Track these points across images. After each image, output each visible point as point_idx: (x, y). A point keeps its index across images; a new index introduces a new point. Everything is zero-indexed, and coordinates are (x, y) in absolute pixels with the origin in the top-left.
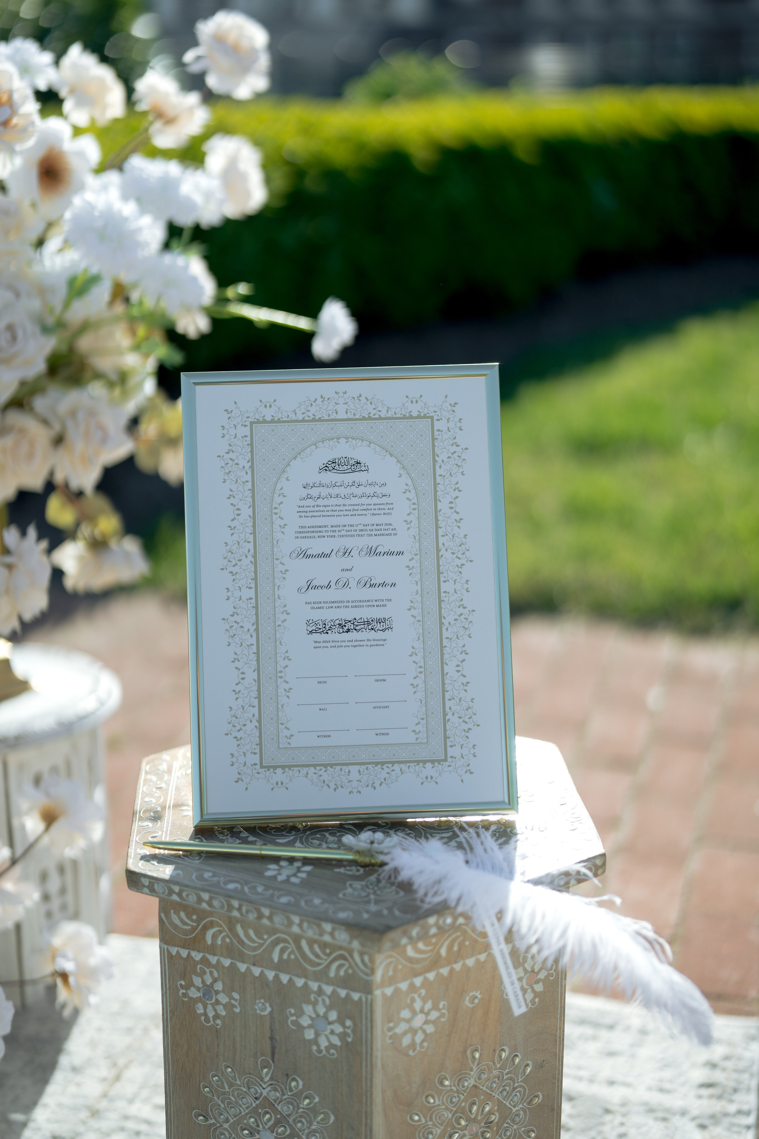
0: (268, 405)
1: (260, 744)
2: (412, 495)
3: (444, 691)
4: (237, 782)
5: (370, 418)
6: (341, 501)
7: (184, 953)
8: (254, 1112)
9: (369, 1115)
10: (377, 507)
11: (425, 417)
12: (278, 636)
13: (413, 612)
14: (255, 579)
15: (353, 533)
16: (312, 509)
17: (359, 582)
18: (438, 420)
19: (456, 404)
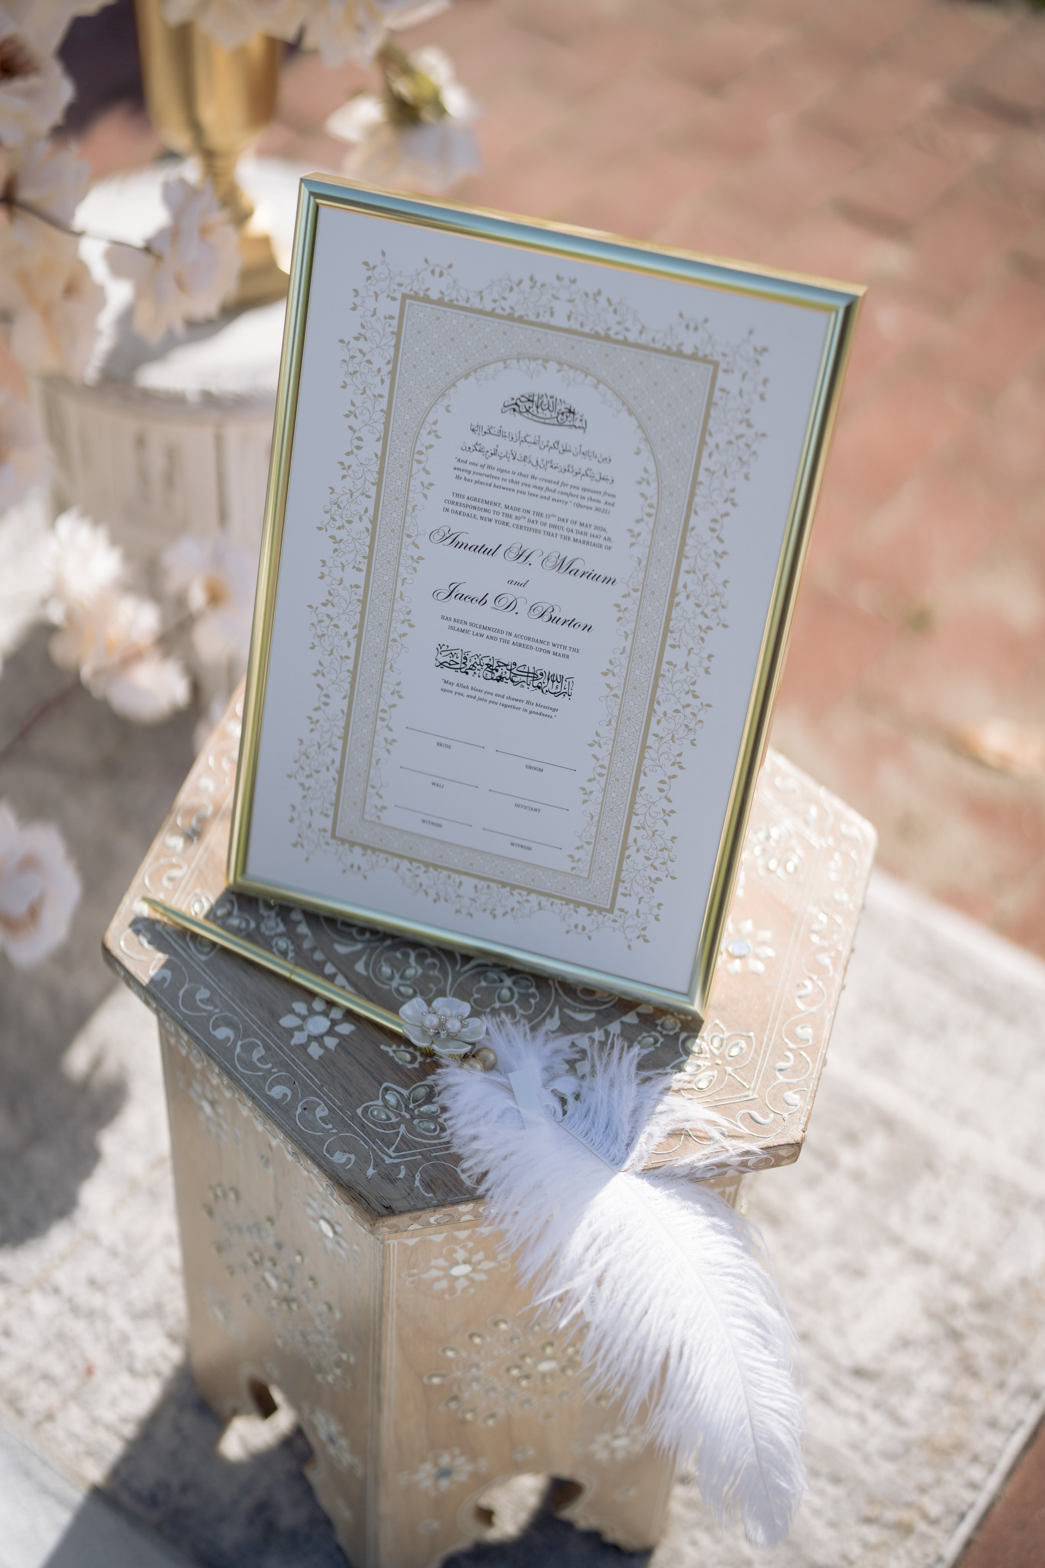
0: (437, 270)
1: (336, 805)
2: (651, 491)
3: (631, 813)
4: (294, 845)
5: (607, 338)
6: (528, 469)
10: (587, 495)
11: (705, 360)
12: (389, 655)
13: (610, 679)
14: (369, 558)
15: (538, 527)
16: (478, 469)
17: (532, 608)
18: (726, 371)
19: (765, 349)
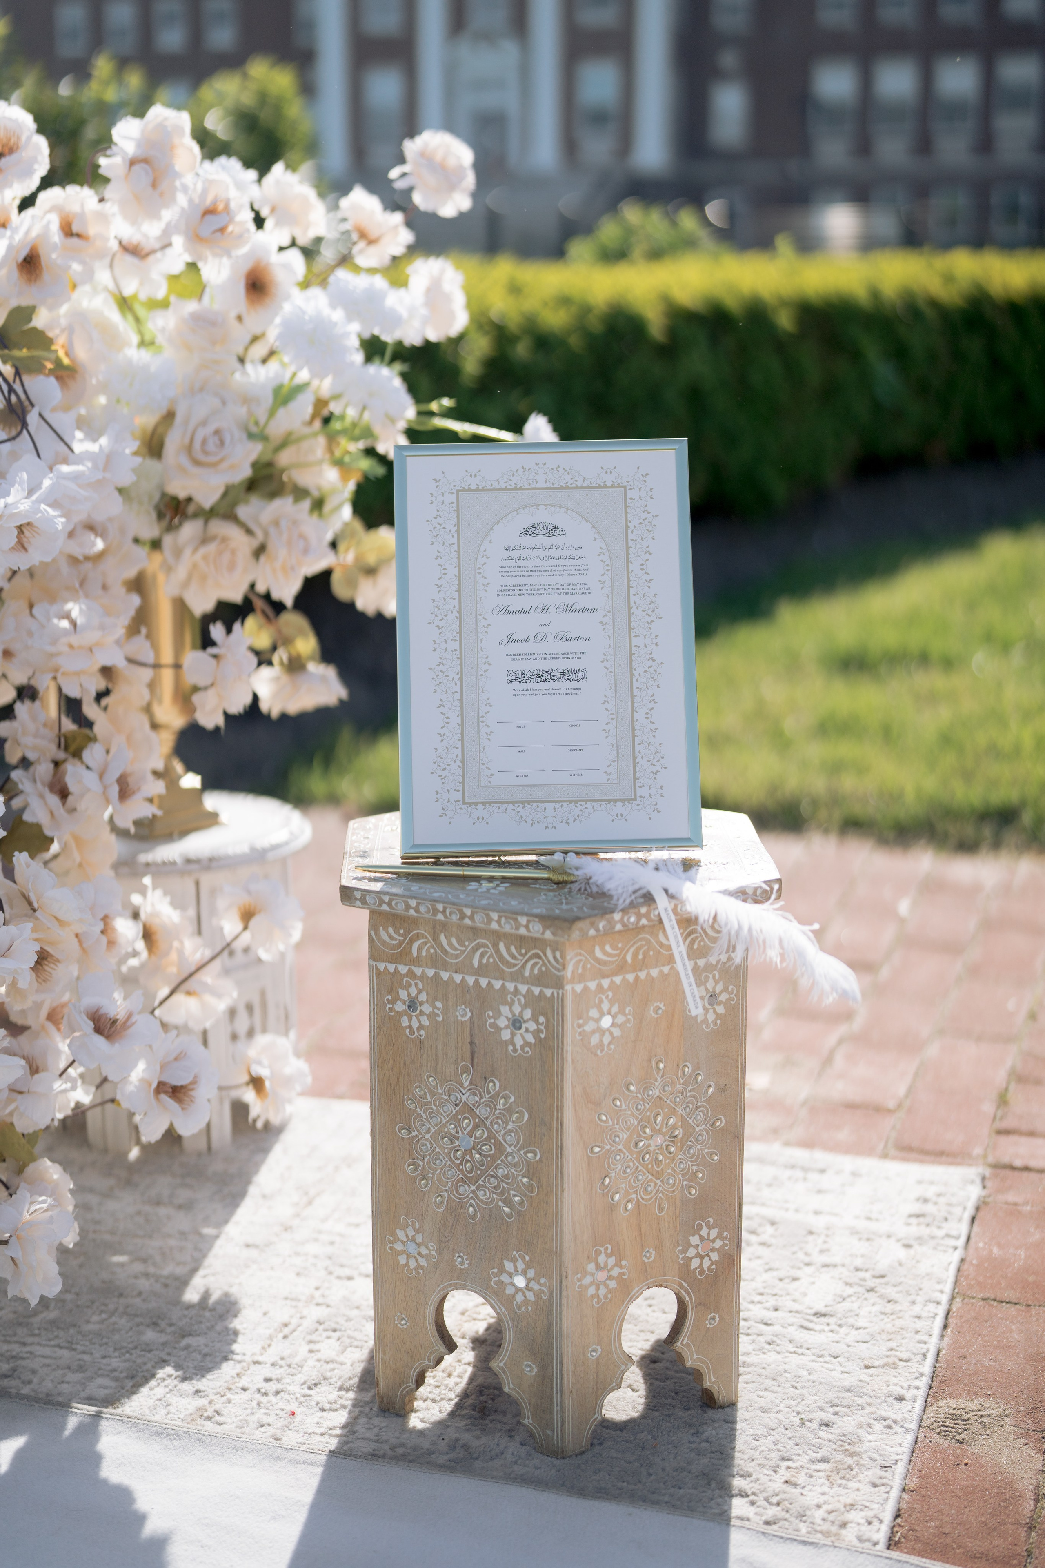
0: (473, 474)
1: (463, 782)
2: (606, 557)
3: (634, 736)
4: (441, 816)
5: (567, 487)
6: (539, 563)
7: (391, 968)
8: (455, 1119)
9: (560, 1109)
10: (573, 568)
11: (619, 486)
12: (480, 684)
13: (606, 664)
14: (460, 632)
15: (550, 591)
16: (512, 569)
17: (556, 636)
18: (630, 489)
19: (647, 474)
